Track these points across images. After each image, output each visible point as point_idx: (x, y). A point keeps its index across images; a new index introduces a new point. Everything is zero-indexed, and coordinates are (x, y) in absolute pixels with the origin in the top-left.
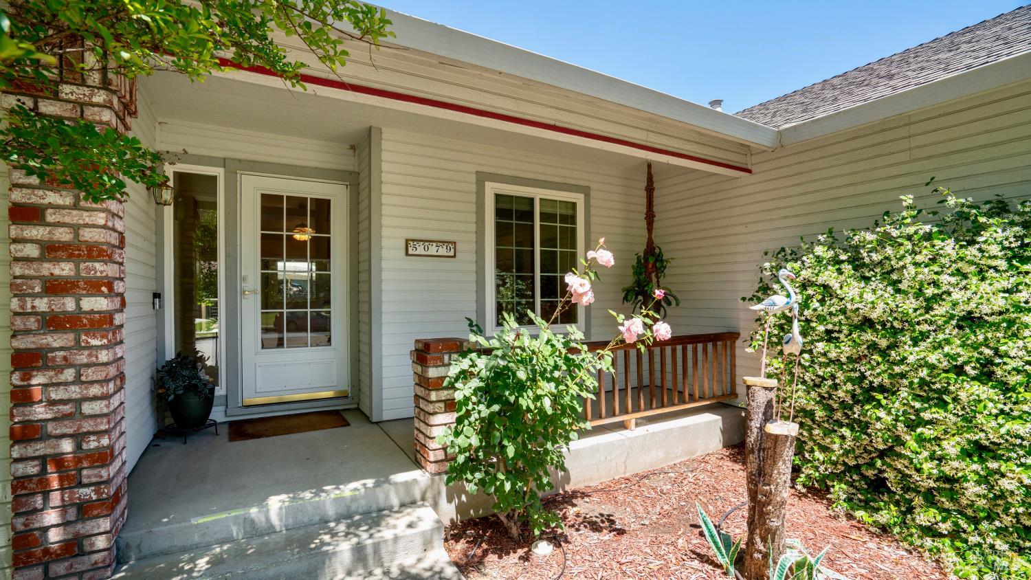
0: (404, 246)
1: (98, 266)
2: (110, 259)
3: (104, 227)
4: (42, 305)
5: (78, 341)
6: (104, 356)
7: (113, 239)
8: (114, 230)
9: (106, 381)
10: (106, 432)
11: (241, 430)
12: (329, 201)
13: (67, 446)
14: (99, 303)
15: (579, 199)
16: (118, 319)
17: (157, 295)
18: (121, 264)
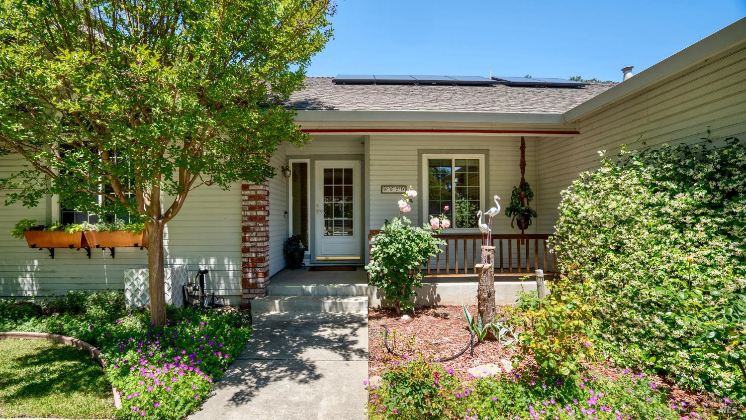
0: (380, 189)
1: (261, 202)
2: (264, 199)
3: (263, 190)
4: (248, 213)
5: (256, 224)
6: (262, 229)
7: (265, 193)
8: (265, 190)
9: (263, 237)
10: (263, 252)
11: (314, 269)
12: (352, 169)
13: (254, 255)
14: (261, 213)
15: (481, 158)
16: (267, 218)
17: (286, 213)
18: (268, 201)
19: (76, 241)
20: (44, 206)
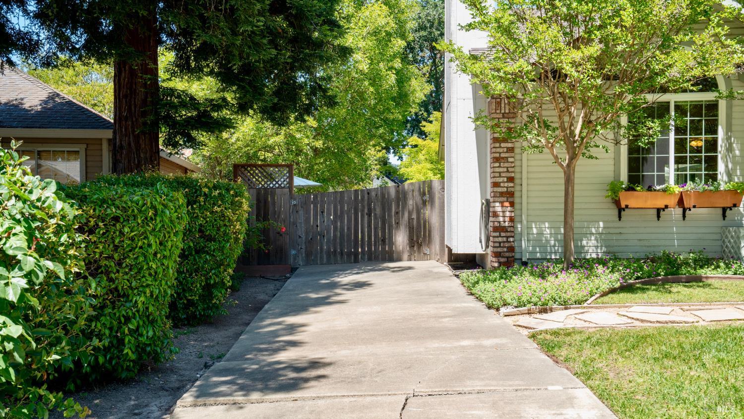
19: (672, 201)
20: (612, 168)
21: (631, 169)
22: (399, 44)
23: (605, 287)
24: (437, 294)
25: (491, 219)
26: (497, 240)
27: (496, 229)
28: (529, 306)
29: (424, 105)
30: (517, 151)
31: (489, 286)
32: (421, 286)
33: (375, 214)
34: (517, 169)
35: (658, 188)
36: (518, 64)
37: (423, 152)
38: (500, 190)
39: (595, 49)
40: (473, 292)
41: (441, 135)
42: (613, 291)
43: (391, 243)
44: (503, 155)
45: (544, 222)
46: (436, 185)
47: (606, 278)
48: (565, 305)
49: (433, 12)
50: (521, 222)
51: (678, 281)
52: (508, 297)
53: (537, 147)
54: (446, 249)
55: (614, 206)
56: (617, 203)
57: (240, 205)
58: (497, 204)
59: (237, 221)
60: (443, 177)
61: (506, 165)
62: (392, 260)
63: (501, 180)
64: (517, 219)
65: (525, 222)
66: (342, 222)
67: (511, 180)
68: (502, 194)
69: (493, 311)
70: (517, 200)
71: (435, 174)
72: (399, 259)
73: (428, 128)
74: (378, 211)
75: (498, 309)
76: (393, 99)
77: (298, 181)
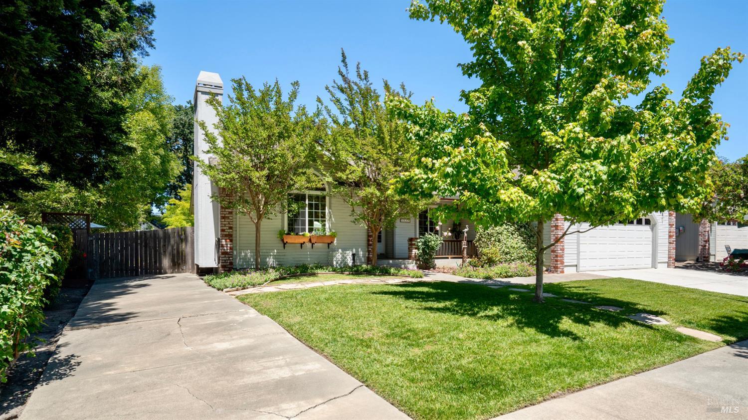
19: (306, 240)
20: (280, 224)
21: (289, 225)
22: (161, 139)
23: (273, 277)
24: (191, 287)
25: (221, 248)
26: (224, 259)
27: (223, 253)
28: (237, 287)
29: (179, 178)
30: (234, 213)
31: (219, 280)
32: (182, 284)
33: (150, 247)
34: (234, 223)
35: (301, 234)
36: (231, 175)
37: (179, 209)
38: (225, 233)
39: (265, 172)
40: (211, 284)
41: (191, 198)
42: (276, 280)
43: (160, 263)
44: (226, 215)
45: (248, 250)
46: (189, 230)
47: (273, 274)
48: (254, 286)
49: (185, 118)
50: (236, 250)
51: (305, 275)
52: (227, 284)
53: (242, 213)
54: (195, 266)
55: (281, 242)
56: (283, 240)
57: (68, 239)
58: (224, 241)
59: (67, 248)
60: (193, 225)
61: (228, 220)
62: (161, 273)
63: (225, 228)
64: (234, 248)
65: (238, 250)
66: (127, 251)
67: (231, 228)
68: (226, 235)
69: (220, 291)
70: (234, 239)
71: (187, 223)
72: (166, 273)
73: (183, 193)
74: (152, 245)
75: (222, 290)
76: (159, 174)
77: (93, 225)
